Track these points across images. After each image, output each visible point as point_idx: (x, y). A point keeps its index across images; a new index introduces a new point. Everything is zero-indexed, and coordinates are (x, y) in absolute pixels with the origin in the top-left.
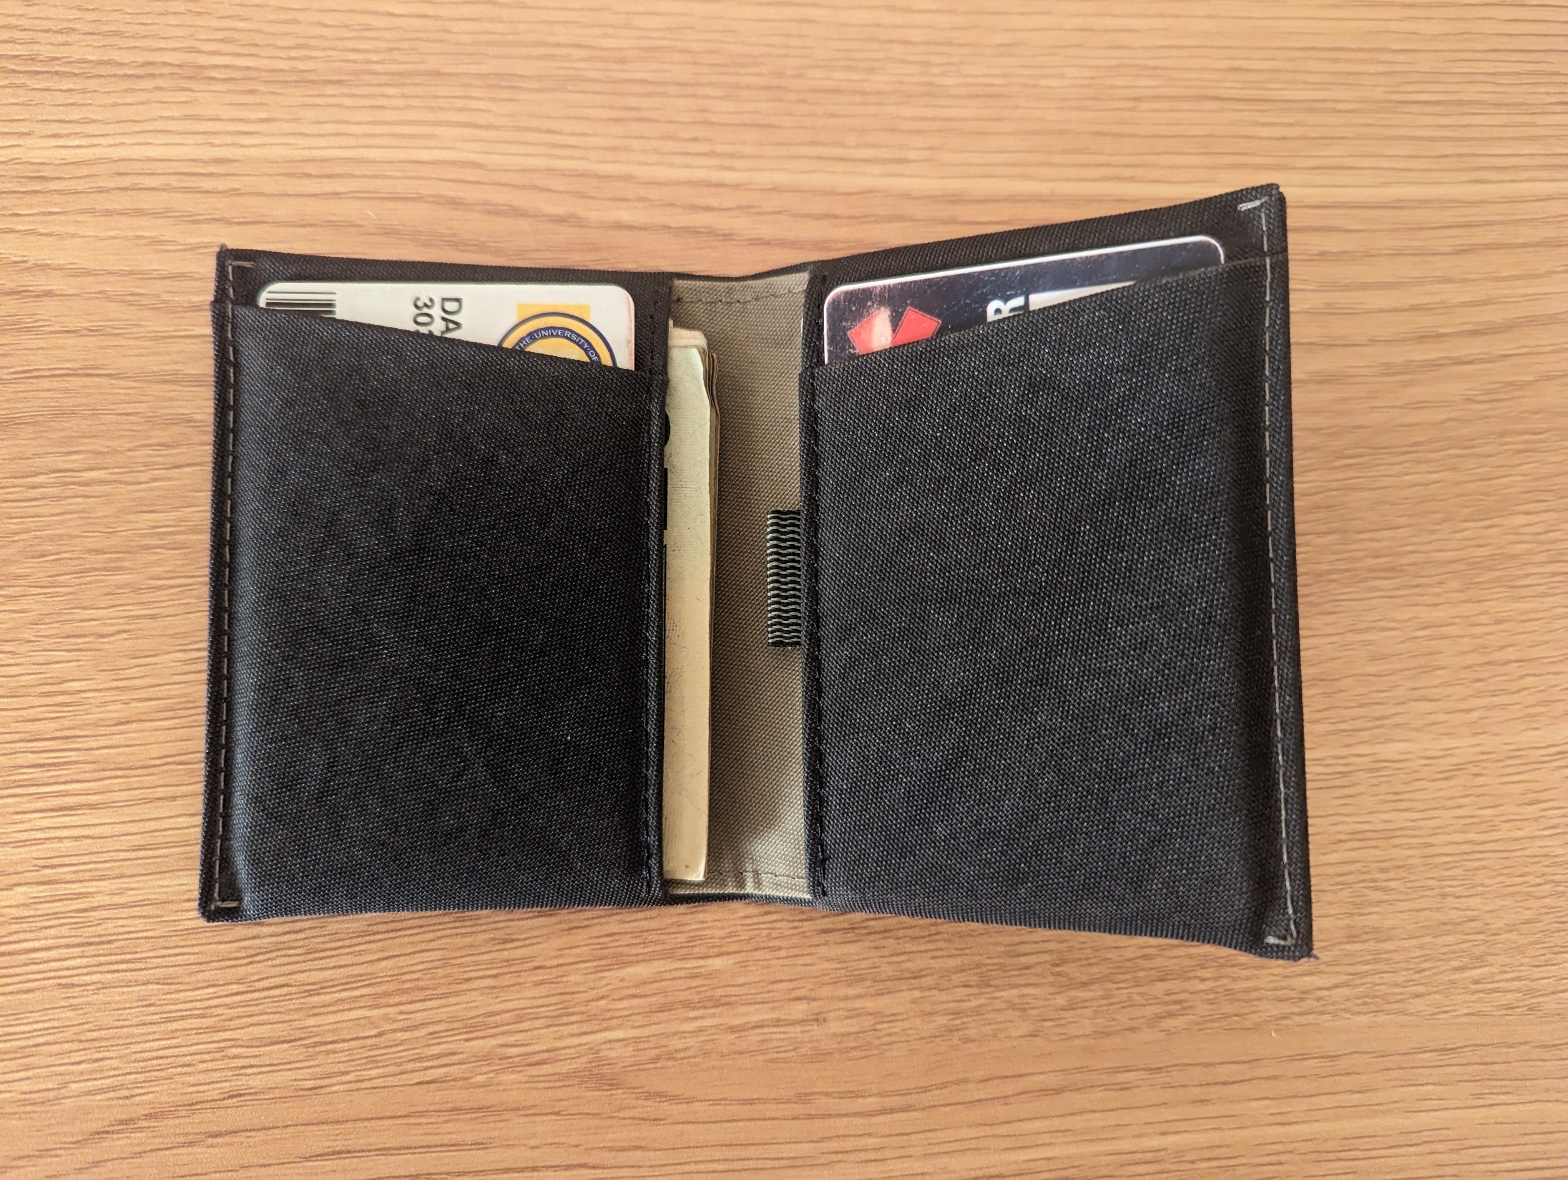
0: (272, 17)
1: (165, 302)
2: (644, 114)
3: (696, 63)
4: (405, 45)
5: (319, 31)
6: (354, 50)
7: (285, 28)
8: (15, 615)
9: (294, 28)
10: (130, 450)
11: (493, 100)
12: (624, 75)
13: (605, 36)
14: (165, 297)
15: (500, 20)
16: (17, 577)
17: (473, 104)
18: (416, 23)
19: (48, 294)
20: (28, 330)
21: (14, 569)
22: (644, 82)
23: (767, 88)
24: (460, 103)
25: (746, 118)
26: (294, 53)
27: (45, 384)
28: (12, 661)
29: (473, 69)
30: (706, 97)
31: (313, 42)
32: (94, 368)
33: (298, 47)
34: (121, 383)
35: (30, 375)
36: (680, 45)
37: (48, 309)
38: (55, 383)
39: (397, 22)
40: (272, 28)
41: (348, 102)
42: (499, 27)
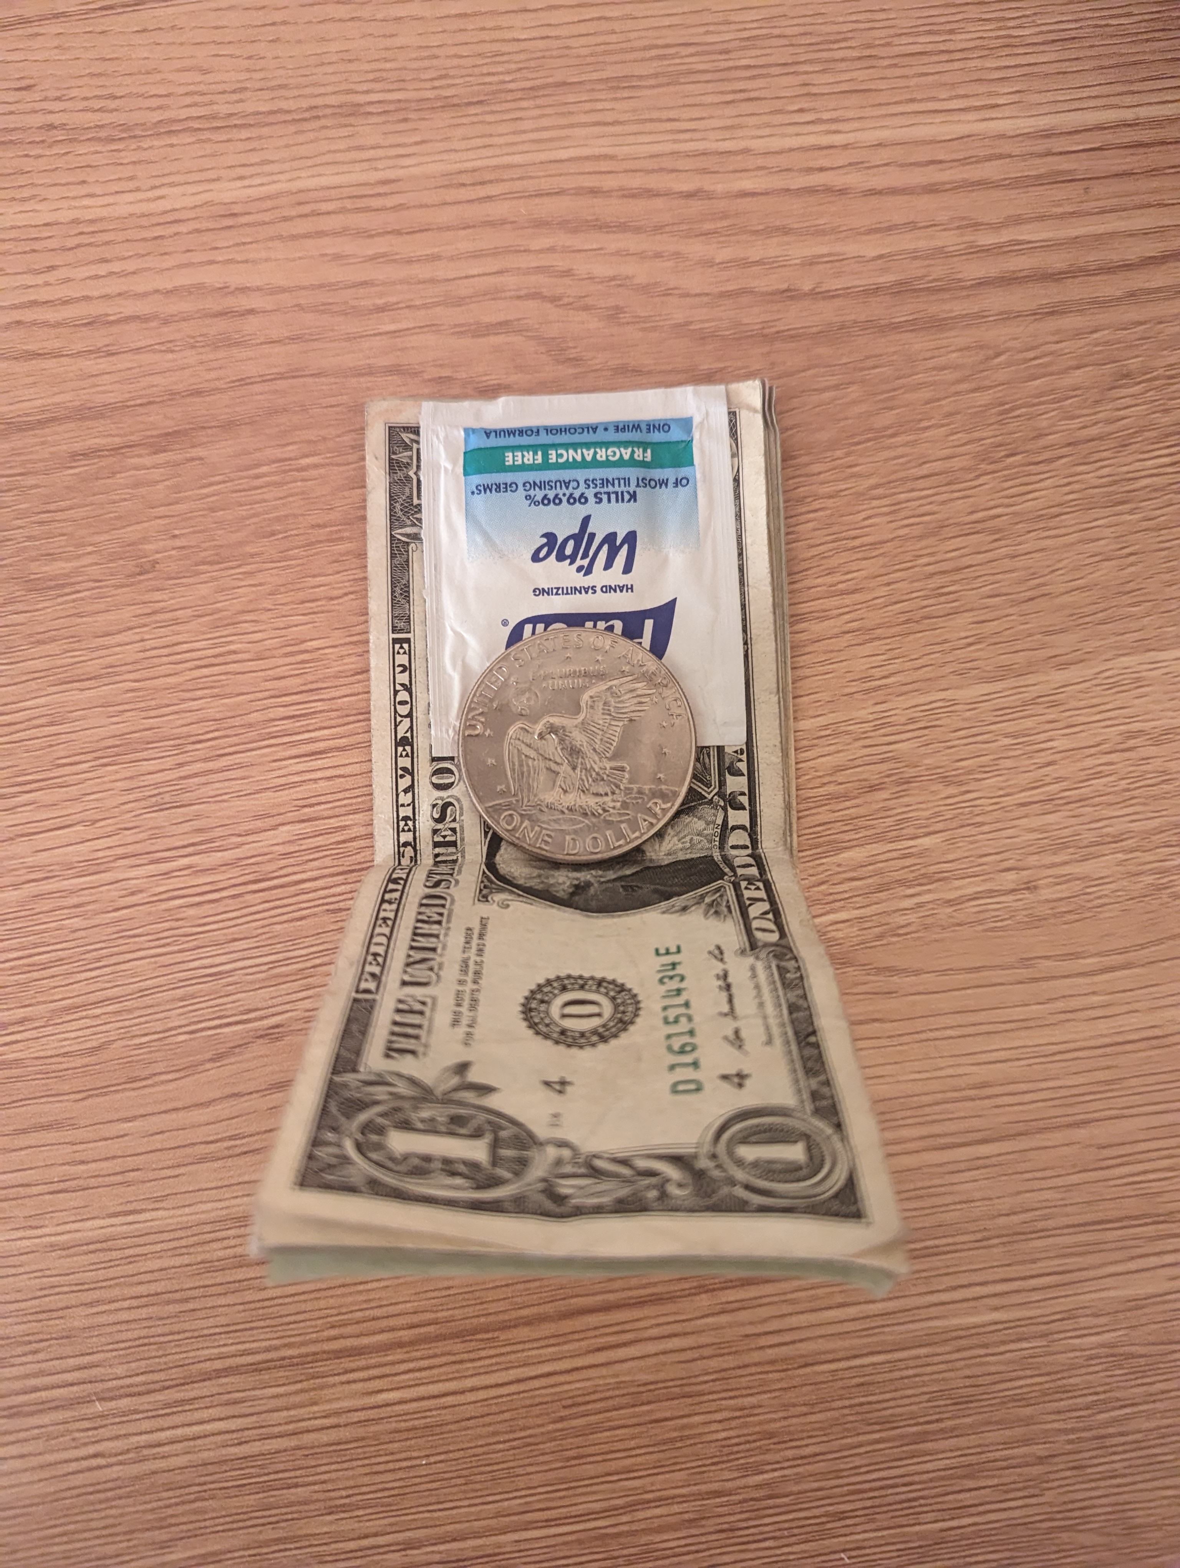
0: (414, 55)
1: (353, 307)
2: (753, 95)
3: (792, 45)
4: (532, 64)
5: (456, 62)
6: (489, 74)
7: (427, 63)
8: (254, 589)
9: (435, 62)
10: (339, 436)
11: (616, 99)
12: (731, 64)
13: (707, 33)
14: (355, 303)
15: (613, 32)
16: (252, 556)
17: (599, 105)
18: (541, 44)
19: (251, 311)
20: (237, 344)
21: (249, 549)
22: (748, 67)
23: (859, 58)
24: (588, 106)
25: (845, 87)
26: (437, 83)
27: (257, 388)
28: (256, 629)
29: (595, 76)
30: (806, 73)
31: (452, 72)
32: (297, 370)
33: (441, 77)
34: (323, 379)
35: (244, 382)
36: (776, 32)
37: (251, 324)
38: (266, 387)
39: (523, 45)
40: (416, 65)
41: (489, 118)
42: (613, 38)
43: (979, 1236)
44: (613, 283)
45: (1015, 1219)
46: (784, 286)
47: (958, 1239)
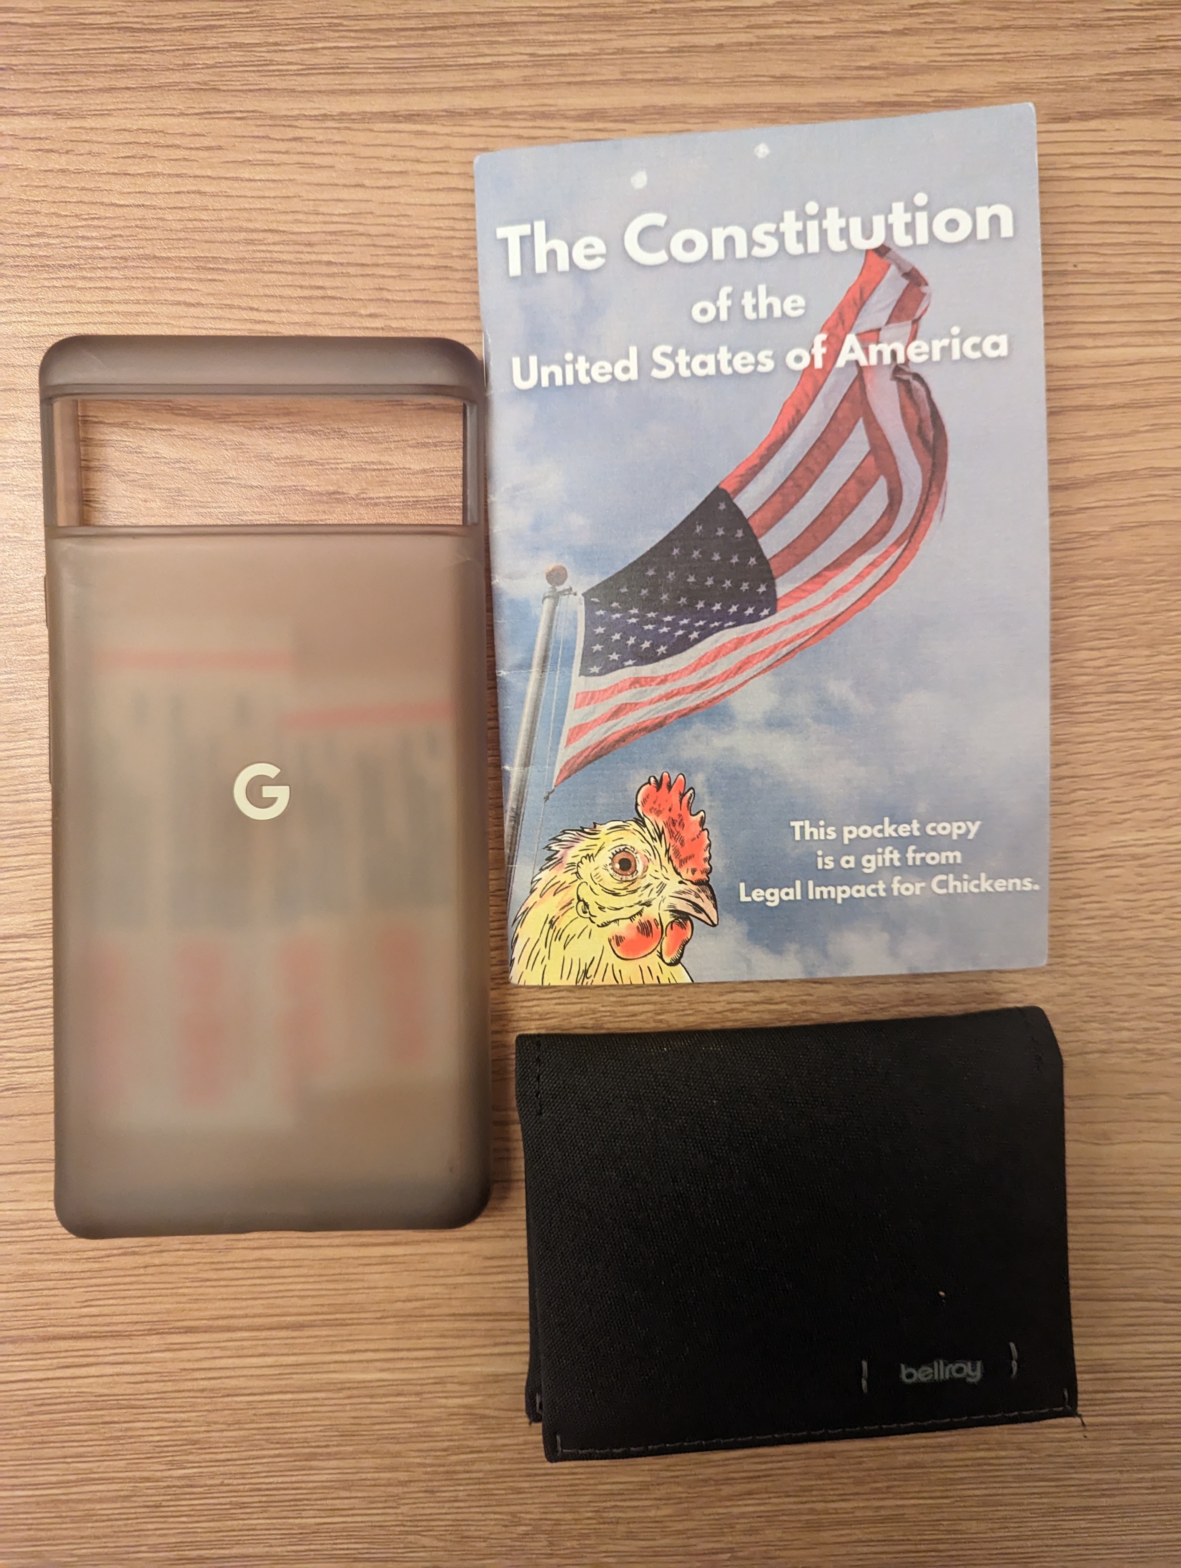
43: (379, 1315)
44: (177, 465)
45: (409, 1305)
46: (331, 489)
47: (362, 1315)
